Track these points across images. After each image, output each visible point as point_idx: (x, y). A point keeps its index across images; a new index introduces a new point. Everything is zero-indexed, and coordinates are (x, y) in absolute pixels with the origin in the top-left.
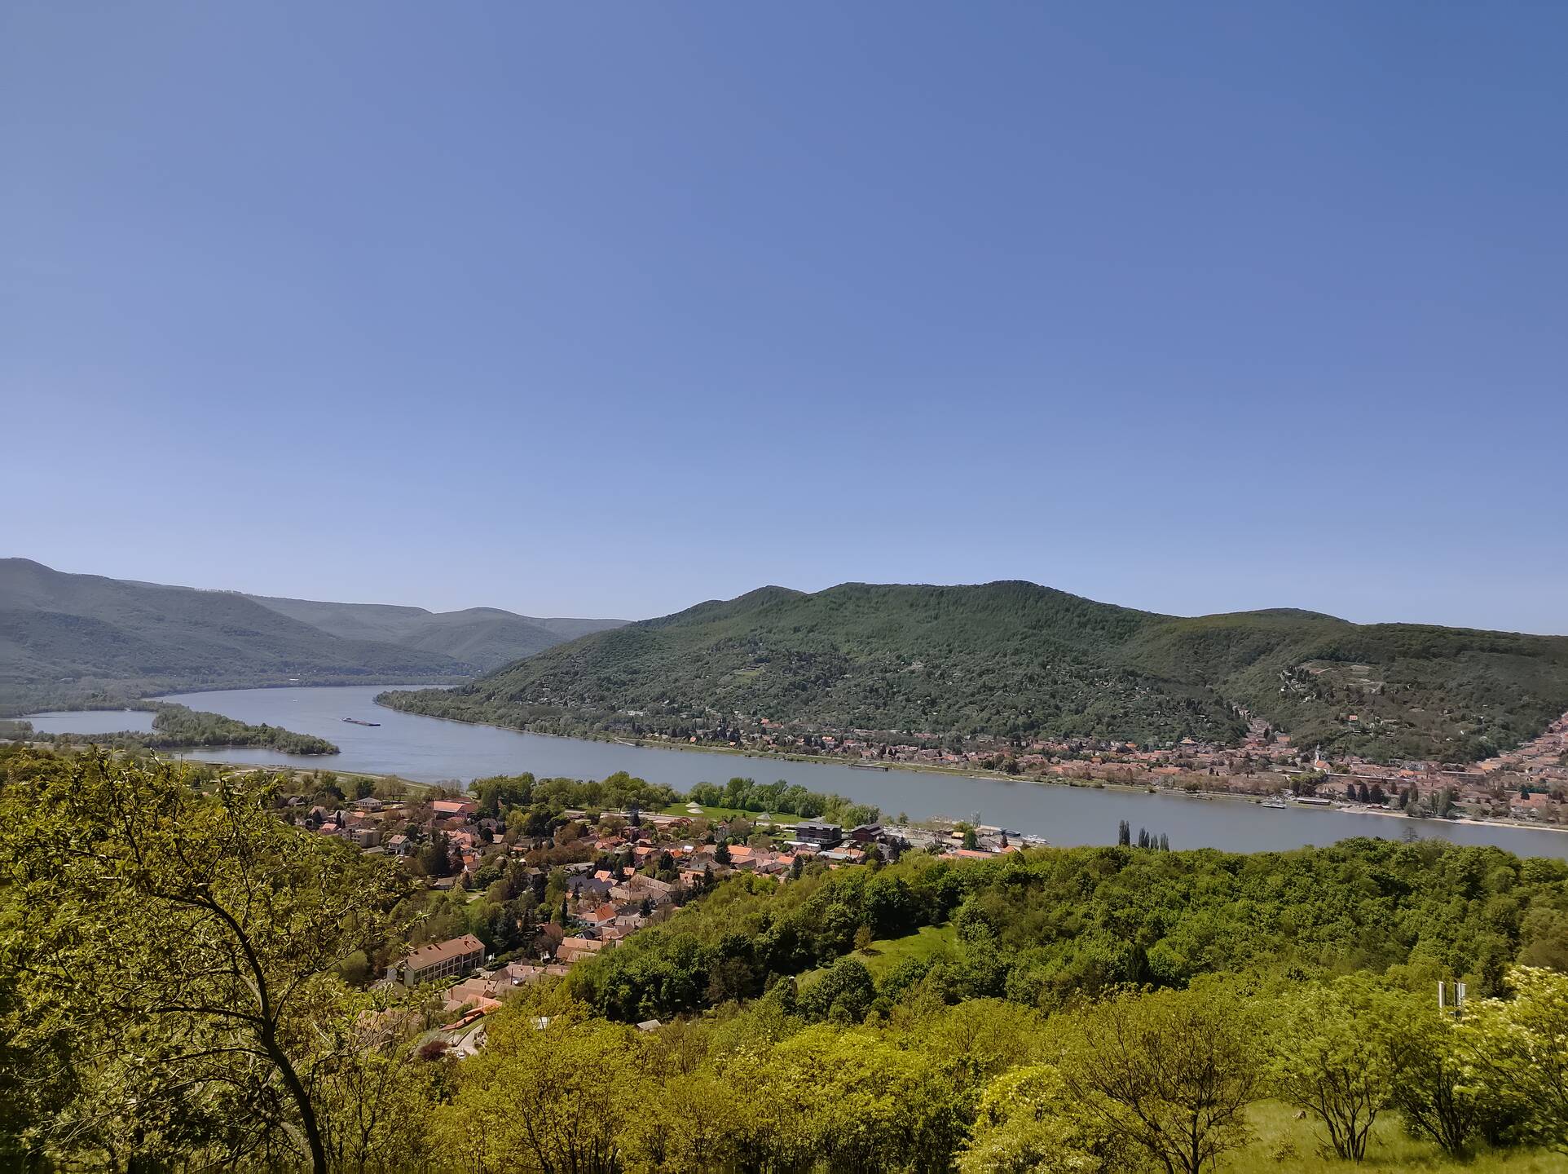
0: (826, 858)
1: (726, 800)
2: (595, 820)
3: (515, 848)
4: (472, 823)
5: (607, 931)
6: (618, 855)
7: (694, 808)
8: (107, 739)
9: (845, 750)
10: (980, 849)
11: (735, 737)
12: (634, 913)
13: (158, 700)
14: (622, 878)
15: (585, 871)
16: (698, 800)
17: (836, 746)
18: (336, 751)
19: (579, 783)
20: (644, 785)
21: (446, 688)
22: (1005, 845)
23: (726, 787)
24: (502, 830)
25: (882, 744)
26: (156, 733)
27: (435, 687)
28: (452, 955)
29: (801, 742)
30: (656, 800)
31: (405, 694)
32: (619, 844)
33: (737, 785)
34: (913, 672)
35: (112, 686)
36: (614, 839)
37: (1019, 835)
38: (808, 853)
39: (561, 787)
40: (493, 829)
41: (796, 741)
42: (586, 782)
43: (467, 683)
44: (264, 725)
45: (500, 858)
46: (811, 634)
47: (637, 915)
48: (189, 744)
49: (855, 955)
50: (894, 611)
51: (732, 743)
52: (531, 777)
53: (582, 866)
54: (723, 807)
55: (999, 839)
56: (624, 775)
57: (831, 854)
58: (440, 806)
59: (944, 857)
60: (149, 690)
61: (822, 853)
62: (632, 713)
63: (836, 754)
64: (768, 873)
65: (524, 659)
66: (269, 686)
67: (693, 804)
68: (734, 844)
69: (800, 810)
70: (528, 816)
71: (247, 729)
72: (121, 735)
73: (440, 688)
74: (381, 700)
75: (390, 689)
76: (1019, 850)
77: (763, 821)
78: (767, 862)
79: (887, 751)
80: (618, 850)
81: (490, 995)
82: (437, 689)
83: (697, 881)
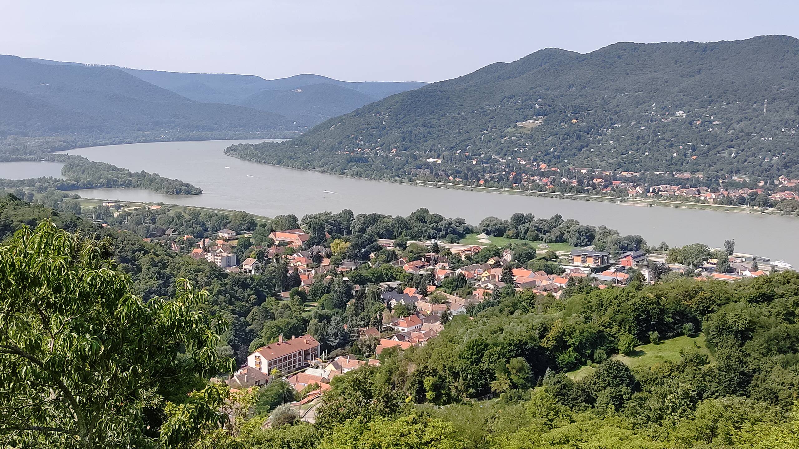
0: (595, 279)
1: (510, 233)
2: (403, 246)
3: (340, 269)
4: (306, 250)
5: (414, 334)
6: (421, 275)
7: (484, 239)
8: (31, 183)
9: (613, 190)
10: (730, 270)
11: (518, 181)
12: (436, 322)
13: (64, 153)
14: (424, 293)
15: (395, 288)
16: (488, 233)
17: (606, 186)
18: (199, 192)
19: (389, 217)
20: (441, 219)
21: (280, 141)
23: (510, 221)
24: (329, 256)
25: (646, 185)
26: (65, 178)
28: (292, 351)
29: (574, 183)
30: (454, 232)
31: (247, 147)
32: (423, 267)
33: (519, 219)
35: (31, 143)
36: (419, 263)
37: (768, 261)
38: (579, 275)
39: (375, 219)
40: (322, 254)
41: (570, 183)
42: (394, 217)
43: (296, 137)
44: (143, 172)
45: (329, 277)
48: (89, 186)
49: (620, 358)
51: (514, 185)
52: (350, 214)
53: (393, 284)
54: (508, 237)
56: (426, 211)
57: (600, 276)
58: (279, 237)
60: (57, 144)
61: (593, 275)
62: (430, 161)
63: (606, 193)
64: (546, 291)
65: (341, 117)
66: (146, 141)
67: (483, 235)
68: (517, 268)
69: (573, 240)
70: (348, 244)
71: (130, 175)
72: (40, 180)
73: (275, 141)
74: (229, 151)
75: (236, 143)
76: (768, 274)
77: (541, 249)
78: (545, 283)
79: (651, 190)
80: (423, 272)
81: (325, 381)
82: (273, 142)
83: (486, 297)
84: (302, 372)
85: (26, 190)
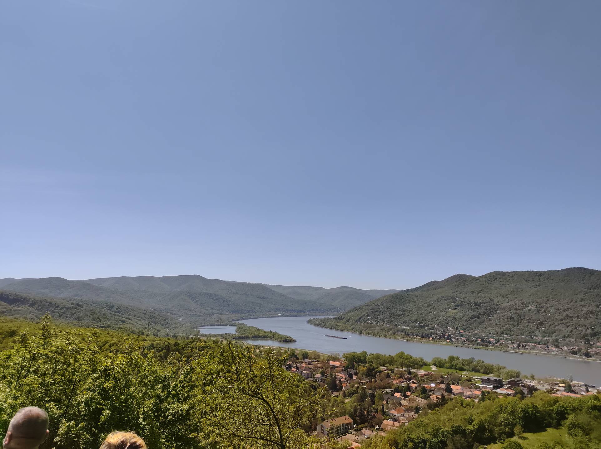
0: (496, 393)
1: (448, 365)
2: (393, 371)
3: (361, 381)
4: (344, 371)
5: (401, 418)
6: (403, 386)
7: (434, 368)
8: (222, 336)
9: (500, 345)
10: (574, 392)
11: (449, 338)
12: (412, 411)
13: (237, 322)
14: (406, 396)
15: (390, 393)
16: (435, 365)
17: (496, 343)
18: (294, 341)
19: (385, 355)
20: (411, 357)
21: (332, 317)
22: (588, 391)
23: (447, 359)
24: (356, 374)
25: (518, 342)
26: (237, 334)
27: (328, 317)
28: (340, 423)
29: (479, 341)
30: (417, 364)
31: (318, 319)
32: (403, 382)
33: (452, 359)
34: (530, 310)
35: (223, 317)
36: (401, 380)
37: (595, 387)
38: (487, 390)
39: (378, 357)
40: (353, 373)
41: (477, 340)
42: (387, 355)
43: (339, 315)
44: (271, 331)
45: (356, 385)
46: (479, 294)
47: (413, 413)
48: (247, 338)
49: (515, 439)
50: (518, 283)
51: (448, 341)
52: (366, 353)
53: (389, 390)
54: (447, 368)
55: (584, 388)
56: (403, 353)
57: (499, 391)
58: (332, 363)
59: (555, 395)
60: (234, 318)
61: (494, 390)
62: (404, 328)
63: (496, 346)
64: (470, 398)
65: (360, 306)
66: (272, 317)
67: (433, 366)
68: (453, 384)
69: (482, 371)
70: (365, 368)
71: (265, 332)
72: (226, 334)
73: (330, 317)
74: (309, 322)
75: (312, 318)
76: (596, 394)
77: (465, 375)
78: (469, 393)
79: (521, 345)
80: (403, 385)
81: (356, 441)
82: (329, 318)
83: (438, 400)
84: (344, 436)
85: (220, 339)
